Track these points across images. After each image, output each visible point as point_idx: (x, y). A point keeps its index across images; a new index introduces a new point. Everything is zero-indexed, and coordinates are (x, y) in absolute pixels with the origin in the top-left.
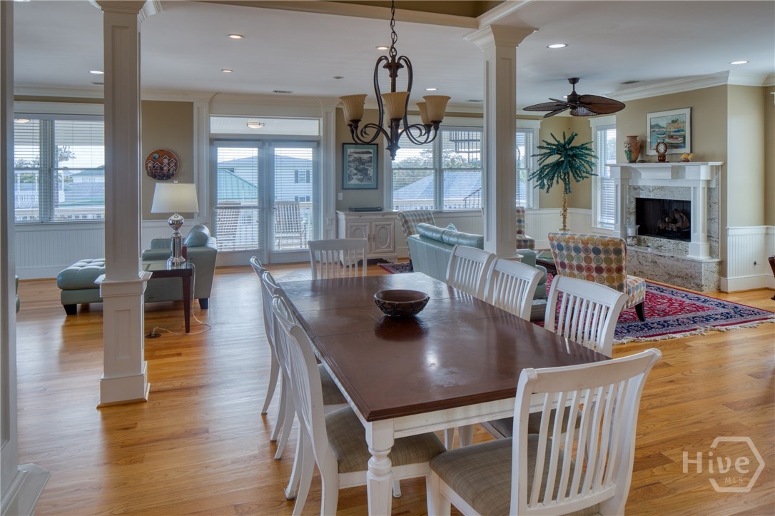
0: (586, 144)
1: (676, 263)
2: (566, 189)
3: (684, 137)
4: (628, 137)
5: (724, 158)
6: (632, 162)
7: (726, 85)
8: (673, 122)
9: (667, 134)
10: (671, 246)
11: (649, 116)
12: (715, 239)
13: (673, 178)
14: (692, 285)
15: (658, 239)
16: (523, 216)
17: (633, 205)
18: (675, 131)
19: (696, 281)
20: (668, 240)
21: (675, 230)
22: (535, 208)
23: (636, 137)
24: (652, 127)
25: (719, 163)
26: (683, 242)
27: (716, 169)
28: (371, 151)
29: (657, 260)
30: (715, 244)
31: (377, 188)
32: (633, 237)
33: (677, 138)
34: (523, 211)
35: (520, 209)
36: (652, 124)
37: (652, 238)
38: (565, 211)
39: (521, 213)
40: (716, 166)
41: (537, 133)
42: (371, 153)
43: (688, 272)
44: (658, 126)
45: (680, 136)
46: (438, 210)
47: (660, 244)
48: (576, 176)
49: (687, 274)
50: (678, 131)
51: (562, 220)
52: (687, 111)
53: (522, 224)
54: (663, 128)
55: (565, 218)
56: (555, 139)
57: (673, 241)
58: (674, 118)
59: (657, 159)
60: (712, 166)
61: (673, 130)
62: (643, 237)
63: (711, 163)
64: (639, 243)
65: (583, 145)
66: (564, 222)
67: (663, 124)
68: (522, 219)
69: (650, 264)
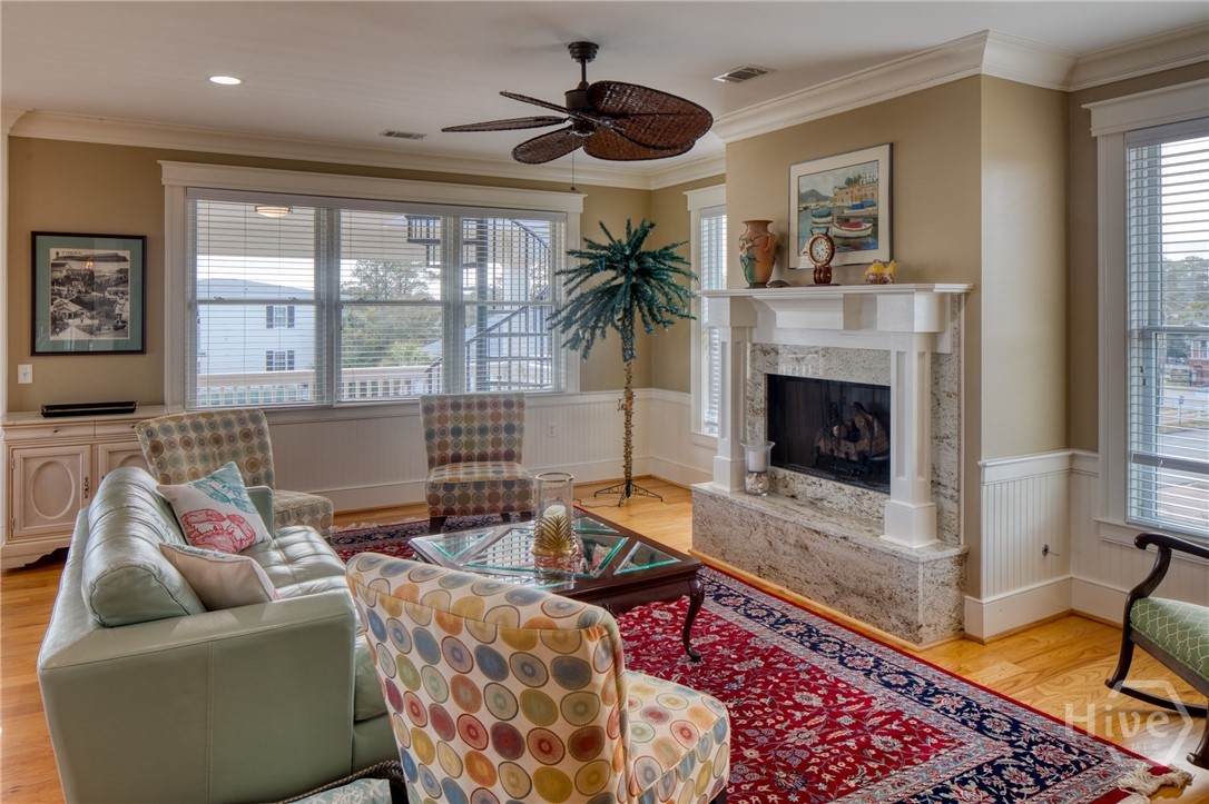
0: (674, 246)
1: (854, 555)
2: (624, 350)
3: (875, 221)
4: (747, 223)
5: (972, 272)
6: (755, 285)
7: (978, 76)
8: (850, 182)
9: (836, 213)
10: (845, 499)
11: (796, 170)
12: (949, 492)
13: (847, 327)
14: (894, 621)
15: (814, 479)
16: (520, 417)
17: (760, 394)
18: (854, 207)
19: (903, 612)
20: (838, 484)
21: (854, 458)
22: (570, 391)
23: (767, 223)
24: (801, 198)
25: (960, 288)
26: (871, 493)
27: (953, 302)
28: (126, 254)
29: (809, 543)
30: (949, 505)
31: (142, 352)
32: (759, 474)
33: (858, 225)
34: (521, 405)
35: (515, 399)
36: (803, 191)
37: (802, 476)
38: (630, 398)
39: (515, 410)
40: (952, 295)
41: (576, 222)
42: (124, 260)
43: (883, 582)
44: (814, 195)
45: (866, 219)
46: (325, 402)
47: (819, 492)
48: (649, 319)
49: (880, 591)
50: (862, 207)
51: (624, 419)
52: (882, 153)
53: (516, 435)
54: (826, 199)
55: (628, 414)
56: (608, 234)
57: (848, 489)
58: (851, 174)
59: (810, 277)
60: (942, 296)
61: (850, 204)
62: (782, 472)
63: (940, 288)
64: (773, 488)
65: (666, 249)
66: (628, 424)
67: (826, 189)
68: (516, 423)
69: (793, 551)
